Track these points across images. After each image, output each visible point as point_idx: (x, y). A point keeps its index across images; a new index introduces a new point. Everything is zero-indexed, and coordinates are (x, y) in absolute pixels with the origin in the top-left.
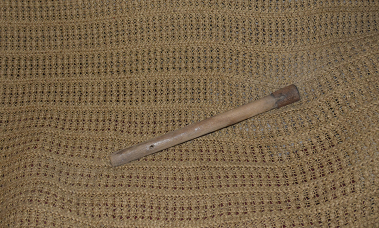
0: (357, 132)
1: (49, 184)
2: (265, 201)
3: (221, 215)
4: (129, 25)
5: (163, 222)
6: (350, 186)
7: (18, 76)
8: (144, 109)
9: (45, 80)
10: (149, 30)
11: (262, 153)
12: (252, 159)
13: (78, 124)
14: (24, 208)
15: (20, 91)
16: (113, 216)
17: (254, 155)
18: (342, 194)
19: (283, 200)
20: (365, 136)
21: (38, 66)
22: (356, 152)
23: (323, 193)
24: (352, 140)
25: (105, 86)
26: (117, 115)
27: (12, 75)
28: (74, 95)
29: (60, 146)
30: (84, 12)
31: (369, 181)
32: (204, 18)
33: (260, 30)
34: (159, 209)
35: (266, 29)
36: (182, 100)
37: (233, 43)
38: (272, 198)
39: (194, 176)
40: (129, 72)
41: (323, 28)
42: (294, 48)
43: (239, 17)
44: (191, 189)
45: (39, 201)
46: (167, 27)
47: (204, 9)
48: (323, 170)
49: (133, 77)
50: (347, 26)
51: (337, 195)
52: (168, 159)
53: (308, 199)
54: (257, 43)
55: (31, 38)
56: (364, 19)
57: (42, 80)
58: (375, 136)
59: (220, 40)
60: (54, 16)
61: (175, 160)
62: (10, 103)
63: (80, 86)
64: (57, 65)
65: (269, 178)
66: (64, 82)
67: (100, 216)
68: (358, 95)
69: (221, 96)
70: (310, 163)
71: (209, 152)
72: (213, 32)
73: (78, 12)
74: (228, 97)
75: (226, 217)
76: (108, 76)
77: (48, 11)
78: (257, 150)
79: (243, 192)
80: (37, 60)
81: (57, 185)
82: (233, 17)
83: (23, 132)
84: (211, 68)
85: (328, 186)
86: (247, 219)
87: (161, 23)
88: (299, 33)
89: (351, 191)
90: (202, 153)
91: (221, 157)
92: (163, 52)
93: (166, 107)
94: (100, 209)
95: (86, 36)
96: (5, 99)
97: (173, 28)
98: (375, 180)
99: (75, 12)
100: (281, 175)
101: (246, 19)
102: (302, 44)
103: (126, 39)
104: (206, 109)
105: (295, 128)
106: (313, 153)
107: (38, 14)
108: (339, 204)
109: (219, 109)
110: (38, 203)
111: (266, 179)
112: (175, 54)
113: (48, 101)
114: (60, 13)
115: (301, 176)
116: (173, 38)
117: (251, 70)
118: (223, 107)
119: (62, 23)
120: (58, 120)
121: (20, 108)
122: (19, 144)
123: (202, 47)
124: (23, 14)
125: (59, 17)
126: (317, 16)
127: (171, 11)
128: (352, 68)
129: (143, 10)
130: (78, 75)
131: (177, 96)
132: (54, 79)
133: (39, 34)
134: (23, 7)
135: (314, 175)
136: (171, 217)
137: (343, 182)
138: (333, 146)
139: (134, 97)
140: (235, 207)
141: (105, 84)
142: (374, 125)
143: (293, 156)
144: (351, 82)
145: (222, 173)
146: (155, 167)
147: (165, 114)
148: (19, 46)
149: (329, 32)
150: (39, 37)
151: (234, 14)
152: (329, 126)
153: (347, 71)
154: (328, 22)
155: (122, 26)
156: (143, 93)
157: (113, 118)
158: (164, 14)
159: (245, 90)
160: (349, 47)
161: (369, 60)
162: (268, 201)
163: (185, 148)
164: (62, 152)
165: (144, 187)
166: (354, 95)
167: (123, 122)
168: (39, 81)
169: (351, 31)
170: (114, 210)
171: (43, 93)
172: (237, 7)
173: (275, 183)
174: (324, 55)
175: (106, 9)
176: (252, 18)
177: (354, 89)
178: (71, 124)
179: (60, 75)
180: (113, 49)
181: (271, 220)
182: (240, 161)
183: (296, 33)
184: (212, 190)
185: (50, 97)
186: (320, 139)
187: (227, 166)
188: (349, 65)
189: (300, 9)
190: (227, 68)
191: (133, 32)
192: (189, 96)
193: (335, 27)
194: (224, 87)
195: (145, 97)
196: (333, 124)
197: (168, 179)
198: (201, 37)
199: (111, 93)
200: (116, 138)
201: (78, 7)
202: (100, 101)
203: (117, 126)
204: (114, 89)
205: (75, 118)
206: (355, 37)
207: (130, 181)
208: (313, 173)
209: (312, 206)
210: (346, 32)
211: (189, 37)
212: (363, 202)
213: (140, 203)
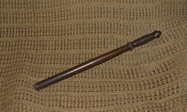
0: (180, 63)
1: (28, 91)
3: (113, 105)
4: (67, 12)
5: (84, 108)
6: (176, 90)
7: (13, 36)
8: (74, 52)
9: (26, 39)
10: (77, 14)
11: (133, 73)
12: (128, 77)
13: (42, 61)
14: (16, 102)
15: (14, 44)
16: (60, 106)
17: (129, 75)
18: (172, 93)
20: (183, 66)
21: (22, 31)
22: (180, 73)
23: (163, 93)
24: (178, 67)
25: (55, 42)
26: (61, 56)
27: (10, 36)
28: (40, 46)
29: (33, 72)
30: (45, 5)
31: (186, 87)
32: (104, 8)
33: (131, 14)
34: (83, 102)
35: (134, 13)
36: (93, 48)
37: (118, 20)
38: (138, 96)
40: (67, 35)
41: (164, 12)
42: (149, 22)
43: (121, 8)
45: (23, 99)
46: (86, 12)
47: (104, 4)
48: (163, 82)
49: (69, 37)
50: (176, 11)
51: (169, 94)
52: (86, 78)
53: (156, 96)
54: (130, 20)
55: (19, 18)
56: (184, 8)
59: (112, 19)
60: (30, 7)
61: (89, 78)
62: (9, 50)
63: (43, 42)
64: (32, 31)
65: (137, 86)
66: (35, 40)
67: (53, 106)
68: (181, 45)
69: (112, 46)
70: (157, 78)
71: (106, 73)
72: (108, 15)
73: (42, 5)
74: (116, 46)
75: (115, 105)
76: (57, 37)
77: (27, 5)
78: (130, 72)
79: (124, 93)
80: (22, 29)
81: (32, 91)
82: (118, 7)
83: (15, 64)
84: (108, 32)
85: (166, 90)
86: (126, 107)
87: (83, 11)
88: (151, 15)
89: (177, 92)
90: (103, 74)
91: (113, 76)
92: (84, 25)
93: (85, 51)
94: (53, 102)
96: (7, 48)
97: (89, 13)
99: (41, 5)
100: (142, 84)
101: (125, 8)
102: (153, 20)
103: (66, 19)
105: (149, 60)
106: (158, 73)
107: (23, 6)
108: (170, 98)
110: (23, 100)
111: (135, 86)
112: (90, 26)
113: (27, 49)
114: (33, 6)
115: (152, 84)
116: (89, 18)
117: (127, 33)
119: (34, 11)
121: (14, 52)
122: (14, 70)
123: (103, 22)
124: (15, 6)
125: (33, 8)
126: (160, 6)
127: (88, 5)
128: (178, 32)
129: (74, 4)
130: (42, 36)
131: (90, 46)
132: (30, 38)
133: (23, 16)
134: (15, 3)
135: (158, 84)
136: (88, 106)
137: (173, 88)
138: (168, 70)
139: (69, 47)
140: (120, 101)
141: (55, 41)
143: (148, 74)
144: (178, 38)
145: (113, 84)
146: (80, 81)
147: (84, 55)
148: (13, 22)
149: (166, 14)
150: (23, 17)
151: (119, 6)
152: (166, 60)
153: (175, 33)
154: (166, 9)
155: (64, 12)
156: (74, 45)
157: (59, 58)
158: (84, 6)
160: (177, 21)
162: (136, 97)
163: (94, 72)
164: (34, 75)
165: (75, 91)
166: (179, 45)
167: (64, 59)
168: (23, 39)
170: (60, 103)
171: (25, 45)
172: (120, 3)
173: (139, 89)
174: (164, 24)
175: (56, 4)
176: (128, 8)
177: (179, 42)
178: (38, 61)
179: (33, 36)
180: (59, 24)
181: (137, 106)
182: (122, 78)
183: (150, 15)
184: (108, 93)
185: (28, 47)
186: (161, 66)
187: (116, 80)
188: (177, 30)
189: (151, 3)
190: (116, 32)
191: (69, 15)
192: (96, 46)
193: (170, 11)
194: (114, 41)
195: (75, 46)
196: (168, 59)
197: (86, 87)
198: (103, 17)
199: (58, 45)
200: (61, 67)
201: (42, 3)
202: (53, 49)
203: (61, 62)
204: (60, 43)
205: (40, 57)
206: (180, 16)
207: (68, 88)
208: (158, 83)
209: (158, 99)
210: (175, 14)
211: (97, 18)
212: (182, 97)
213: (73, 100)
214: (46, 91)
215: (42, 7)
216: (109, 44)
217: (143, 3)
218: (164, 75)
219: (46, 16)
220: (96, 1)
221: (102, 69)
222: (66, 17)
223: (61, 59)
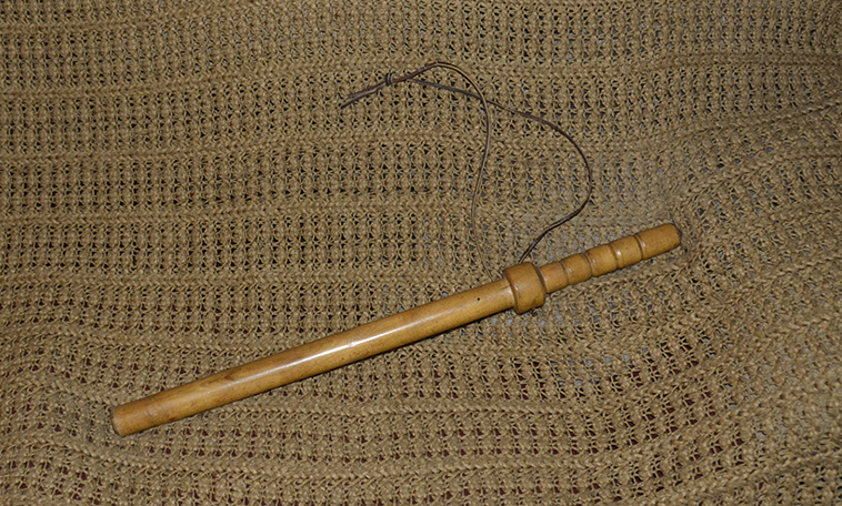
0: (749, 332)
1: (67, 451)
2: (544, 486)
4: (241, 95)
6: (732, 451)
8: (276, 279)
9: (57, 219)
10: (286, 106)
11: (540, 377)
12: (517, 392)
13: (129, 316)
14: (8, 503)
15: (2, 242)
17: (521, 382)
18: (714, 468)
19: (583, 484)
20: (765, 343)
22: (747, 377)
24: (738, 351)
25: (190, 232)
26: (218, 296)
28: (121, 253)
29: (88, 364)
31: (775, 441)
33: (533, 105)
35: (546, 101)
36: (361, 260)
37: (474, 134)
38: (560, 480)
39: (389, 432)
40: (242, 200)
41: (676, 101)
42: (612, 144)
43: (487, 77)
44: (382, 459)
45: (41, 489)
46: (327, 99)
47: (408, 60)
48: (672, 417)
49: (252, 209)
50: (730, 95)
51: (702, 470)
52: (331, 396)
53: (638, 480)
54: (528, 132)
55: (25, 125)
56: (769, 80)
57: (49, 219)
58: (789, 341)
59: (444, 128)
60: (75, 77)
61: (346, 398)
63: (135, 232)
64: (82, 184)
65: (554, 435)
66: (98, 222)
68: (751, 250)
69: (450, 251)
70: (645, 402)
71: (420, 376)
72: (428, 109)
73: (129, 67)
74: (465, 252)
76: (197, 210)
77: (61, 64)
78: (528, 370)
79: (497, 466)
80: (39, 173)
81: (86, 452)
83: (7, 334)
84: (427, 189)
85: (685, 453)
87: (313, 91)
88: (623, 111)
89: (735, 462)
90: (405, 381)
91: (448, 391)
92: (319, 154)
93: (327, 276)
94: (180, 503)
95: (147, 121)
98: (789, 440)
99: (121, 68)
100: (580, 430)
101: (502, 80)
102: (629, 137)
103: (235, 128)
104: (416, 279)
105: (616, 322)
106: (652, 379)
107: (42, 72)
108: (706, 491)
109: (445, 281)
110: (39, 493)
111: (546, 438)
112: (345, 160)
113: (63, 265)
114: (89, 70)
115: (625, 431)
116: (341, 125)
117: (515, 192)
118: (453, 275)
119: (94, 92)
120: (86, 306)
123: (405, 143)
124: (8, 72)
125: (88, 79)
126: (661, 74)
127: (336, 65)
128: (739, 190)
129: (272, 62)
130: (129, 208)
131: (350, 253)
132: (75, 216)
133: (43, 116)
134: (7, 57)
135: (653, 430)
137: (718, 442)
138: (696, 363)
139: (254, 253)
140: (478, 498)
141: (190, 228)
142: (787, 317)
143: (607, 386)
144: (736, 222)
145: (450, 425)
146: (304, 410)
147: (323, 292)
149: (688, 108)
150: (43, 122)
151: (476, 71)
152: (690, 320)
153: (726, 196)
154: (686, 88)
155: (227, 97)
156: (275, 244)
157: (209, 304)
158: (320, 70)
159: (503, 236)
160: (737, 140)
161: (777, 173)
162: (550, 486)
163: (369, 373)
164: (94, 379)
165: (283, 457)
166: (743, 251)
167: (233, 311)
168: (42, 219)
169: (740, 106)
171: (51, 246)
172: (482, 55)
173: (567, 448)
175: (190, 60)
176: (516, 80)
177: (742, 237)
178: (114, 315)
179: (89, 208)
180: (206, 149)
182: (489, 396)
183: (616, 113)
184: (428, 462)
185: (67, 255)
186: (667, 348)
187: (461, 407)
188: (734, 181)
189: (622, 59)
190: (463, 190)
191: (251, 110)
192: (377, 252)
193: (703, 98)
194: (456, 230)
195: (277, 252)
196: (697, 316)
197: (330, 439)
198: (404, 122)
199: (204, 248)
200: (218, 348)
201: (129, 56)
202: (180, 266)
203: (220, 322)
204: (210, 238)
205: (123, 302)
206: (751, 118)
207: (253, 443)
208: (652, 424)
209: (648, 493)
210: (727, 107)
211: (376, 122)
212: (761, 485)
213: (272, 495)
214: (152, 450)
215: (129, 77)
216: (435, 242)
217: (586, 55)
218: (678, 388)
219: (147, 117)
220: (373, 49)
221: (402, 356)
222: (236, 121)
223: (218, 311)
